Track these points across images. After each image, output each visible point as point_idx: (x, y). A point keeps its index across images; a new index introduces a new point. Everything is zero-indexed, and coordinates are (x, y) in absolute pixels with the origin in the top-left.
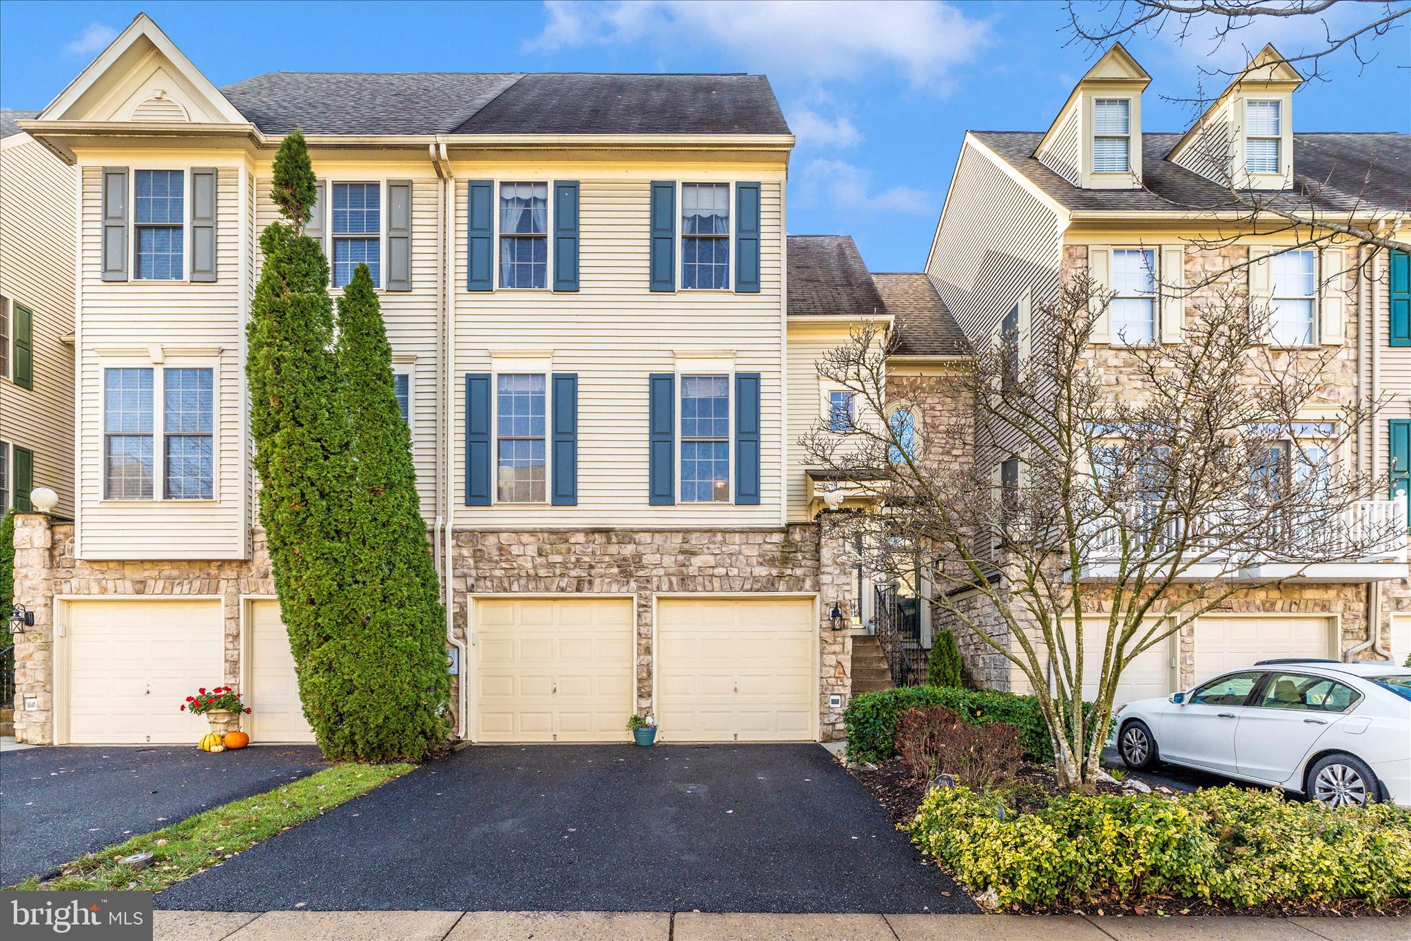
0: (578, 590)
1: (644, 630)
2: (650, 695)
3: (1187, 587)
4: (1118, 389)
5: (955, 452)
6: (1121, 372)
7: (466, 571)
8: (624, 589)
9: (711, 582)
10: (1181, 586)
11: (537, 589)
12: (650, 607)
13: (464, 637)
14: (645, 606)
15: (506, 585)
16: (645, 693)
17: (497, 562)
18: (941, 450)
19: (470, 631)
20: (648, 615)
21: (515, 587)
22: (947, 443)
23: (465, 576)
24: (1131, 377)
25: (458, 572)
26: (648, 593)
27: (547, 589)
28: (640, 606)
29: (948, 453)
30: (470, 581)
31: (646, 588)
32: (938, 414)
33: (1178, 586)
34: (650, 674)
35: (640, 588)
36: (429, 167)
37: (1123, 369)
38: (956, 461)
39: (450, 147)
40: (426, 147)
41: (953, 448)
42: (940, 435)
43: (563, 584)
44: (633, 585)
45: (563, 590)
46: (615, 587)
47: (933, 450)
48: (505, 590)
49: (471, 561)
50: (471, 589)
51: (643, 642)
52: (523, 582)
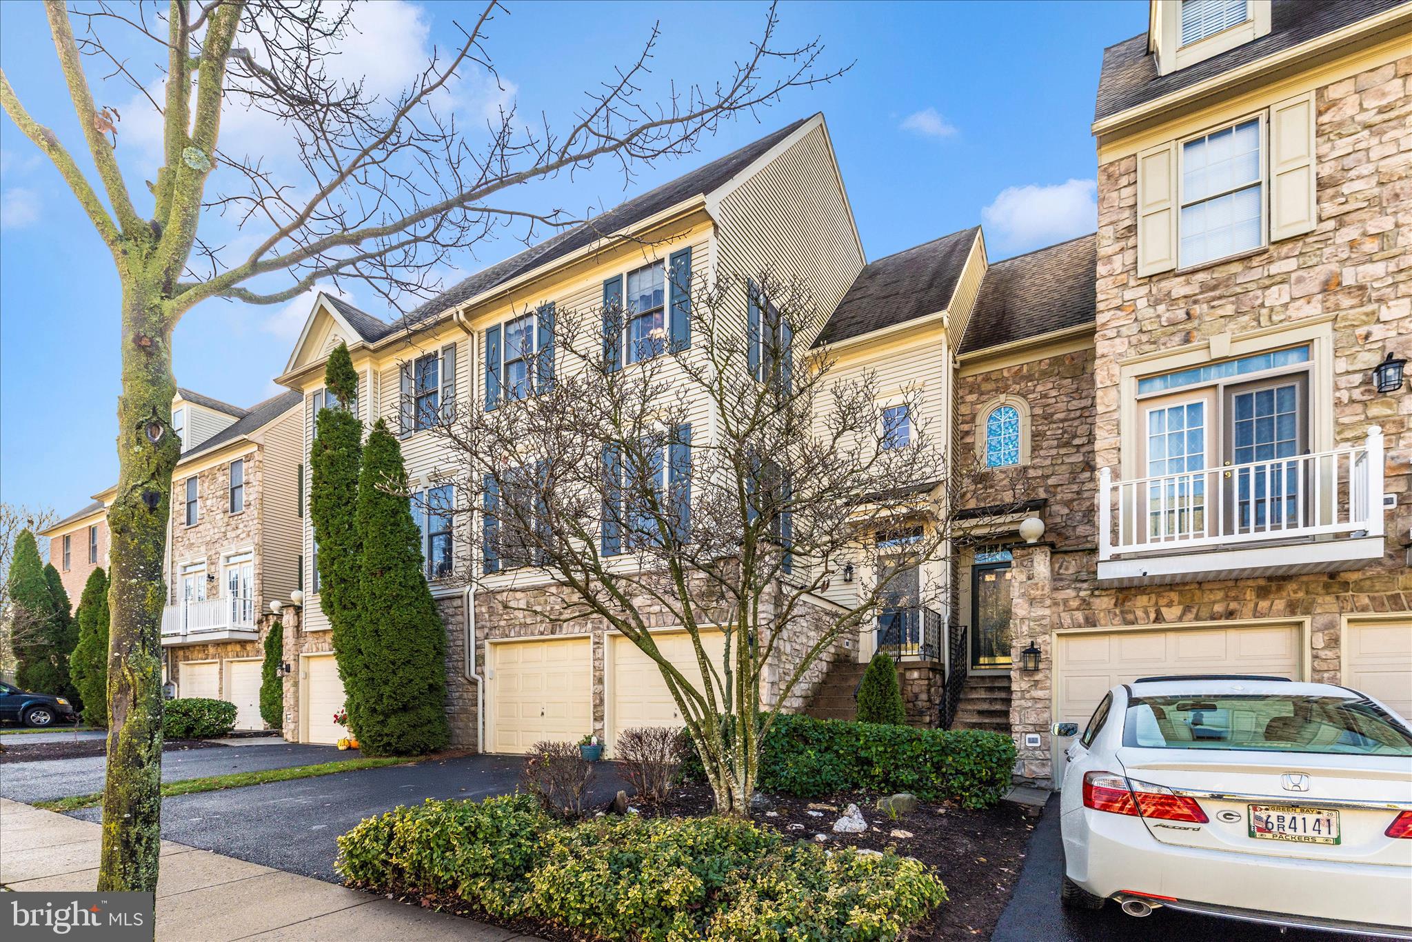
0: (553, 633)
1: (597, 663)
2: (603, 719)
3: (1325, 579)
4: (1189, 326)
5: (1077, 442)
6: (1195, 302)
7: (484, 623)
8: (583, 630)
9: (648, 619)
10: (1312, 578)
11: (526, 634)
12: (602, 644)
13: (483, 673)
14: (598, 643)
15: (507, 632)
16: (598, 718)
17: (502, 615)
18: (1055, 443)
19: (487, 669)
20: (600, 651)
21: (512, 634)
22: (1064, 432)
23: (483, 627)
24: (1212, 304)
25: (479, 625)
26: (600, 632)
27: (532, 634)
28: (595, 643)
29: (1067, 444)
30: (486, 630)
31: (599, 628)
32: (1054, 400)
33: (1305, 579)
34: (602, 701)
35: (594, 628)
36: (457, 332)
37: (1200, 297)
38: (1078, 452)
39: (466, 311)
40: (450, 318)
41: (1075, 436)
42: (1055, 426)
43: (542, 629)
44: (590, 626)
45: (542, 634)
46: (577, 629)
47: (1045, 444)
48: (507, 636)
49: (487, 616)
50: (486, 637)
51: (597, 674)
52: (517, 629)
